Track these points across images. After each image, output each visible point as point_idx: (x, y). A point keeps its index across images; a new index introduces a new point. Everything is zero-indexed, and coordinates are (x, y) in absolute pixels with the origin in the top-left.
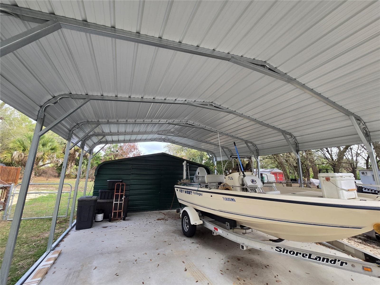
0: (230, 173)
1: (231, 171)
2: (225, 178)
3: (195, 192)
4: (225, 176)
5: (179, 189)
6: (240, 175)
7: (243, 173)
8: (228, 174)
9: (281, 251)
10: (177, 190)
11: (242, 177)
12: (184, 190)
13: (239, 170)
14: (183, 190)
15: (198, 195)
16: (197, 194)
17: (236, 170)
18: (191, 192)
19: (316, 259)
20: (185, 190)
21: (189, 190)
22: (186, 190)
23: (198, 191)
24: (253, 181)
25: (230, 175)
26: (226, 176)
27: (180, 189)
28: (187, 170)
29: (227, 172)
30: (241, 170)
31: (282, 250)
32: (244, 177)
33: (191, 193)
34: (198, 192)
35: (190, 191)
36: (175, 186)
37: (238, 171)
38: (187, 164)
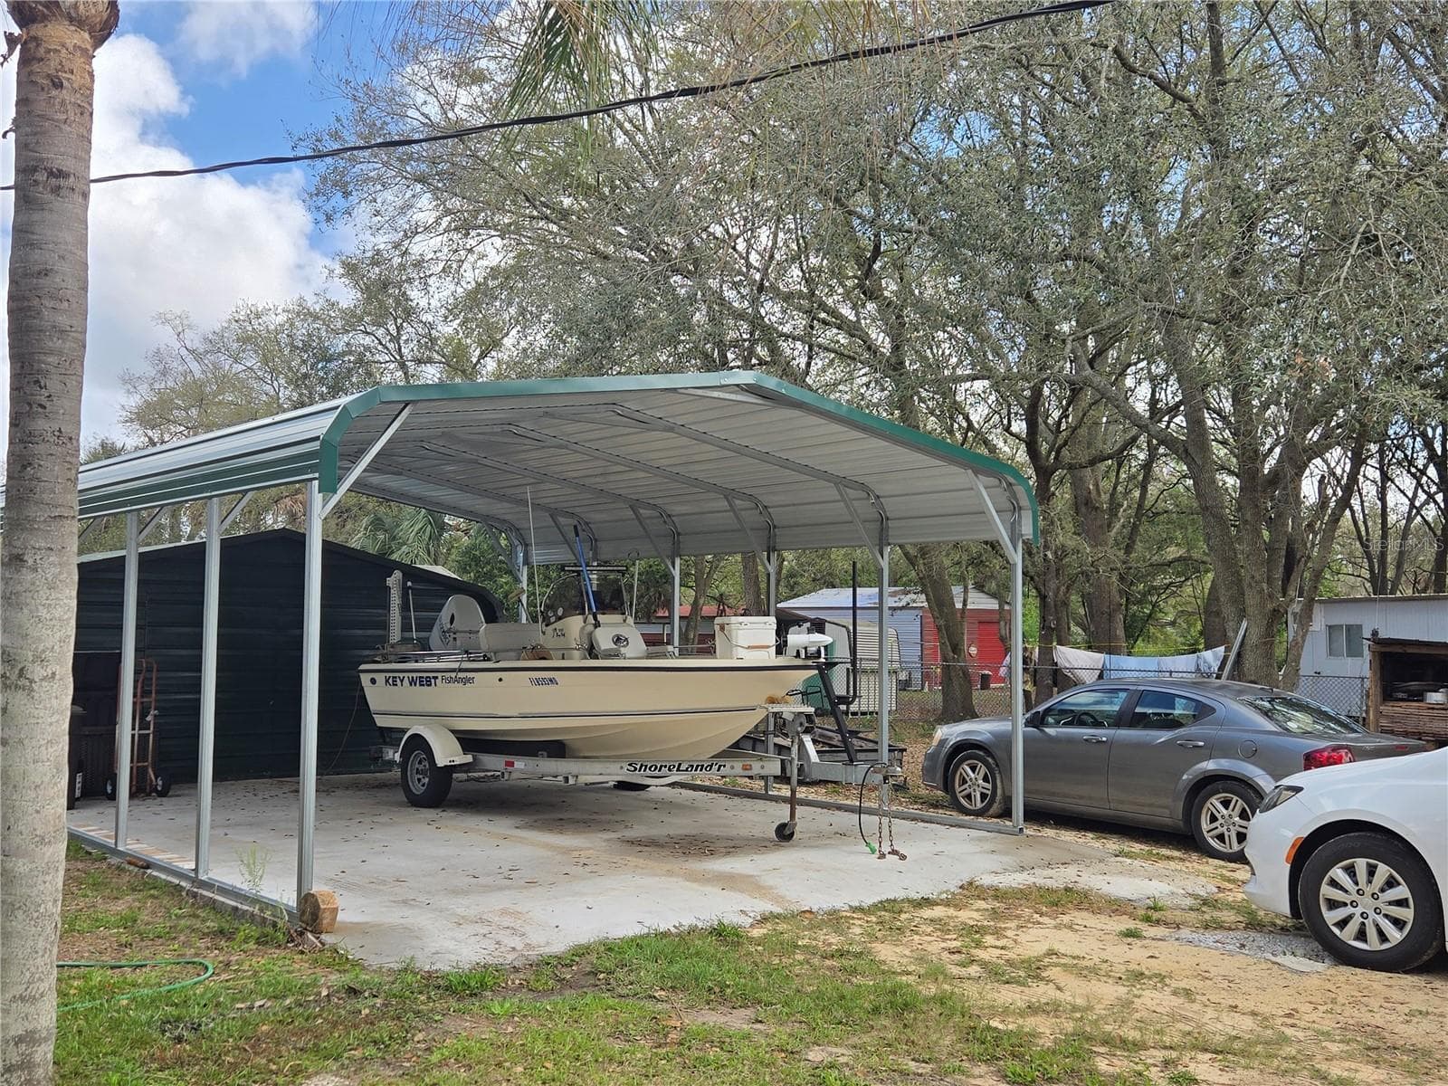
0: (560, 618)
1: (560, 612)
2: (544, 633)
3: (448, 675)
4: (544, 628)
5: (380, 678)
6: (585, 622)
7: (595, 618)
8: (553, 619)
9: (636, 769)
10: (373, 681)
11: (590, 628)
12: (406, 675)
13: (584, 609)
14: (401, 675)
15: (461, 685)
16: (457, 680)
17: (576, 608)
18: (436, 678)
19: (687, 770)
20: (410, 675)
21: (425, 675)
22: (415, 675)
23: (461, 670)
24: (619, 639)
25: (558, 625)
26: (547, 625)
27: (388, 675)
28: (405, 607)
29: (550, 614)
30: (590, 608)
31: (638, 767)
32: (596, 627)
33: (433, 681)
34: (461, 675)
35: (431, 675)
36: (363, 667)
37: (583, 613)
38: (404, 583)
